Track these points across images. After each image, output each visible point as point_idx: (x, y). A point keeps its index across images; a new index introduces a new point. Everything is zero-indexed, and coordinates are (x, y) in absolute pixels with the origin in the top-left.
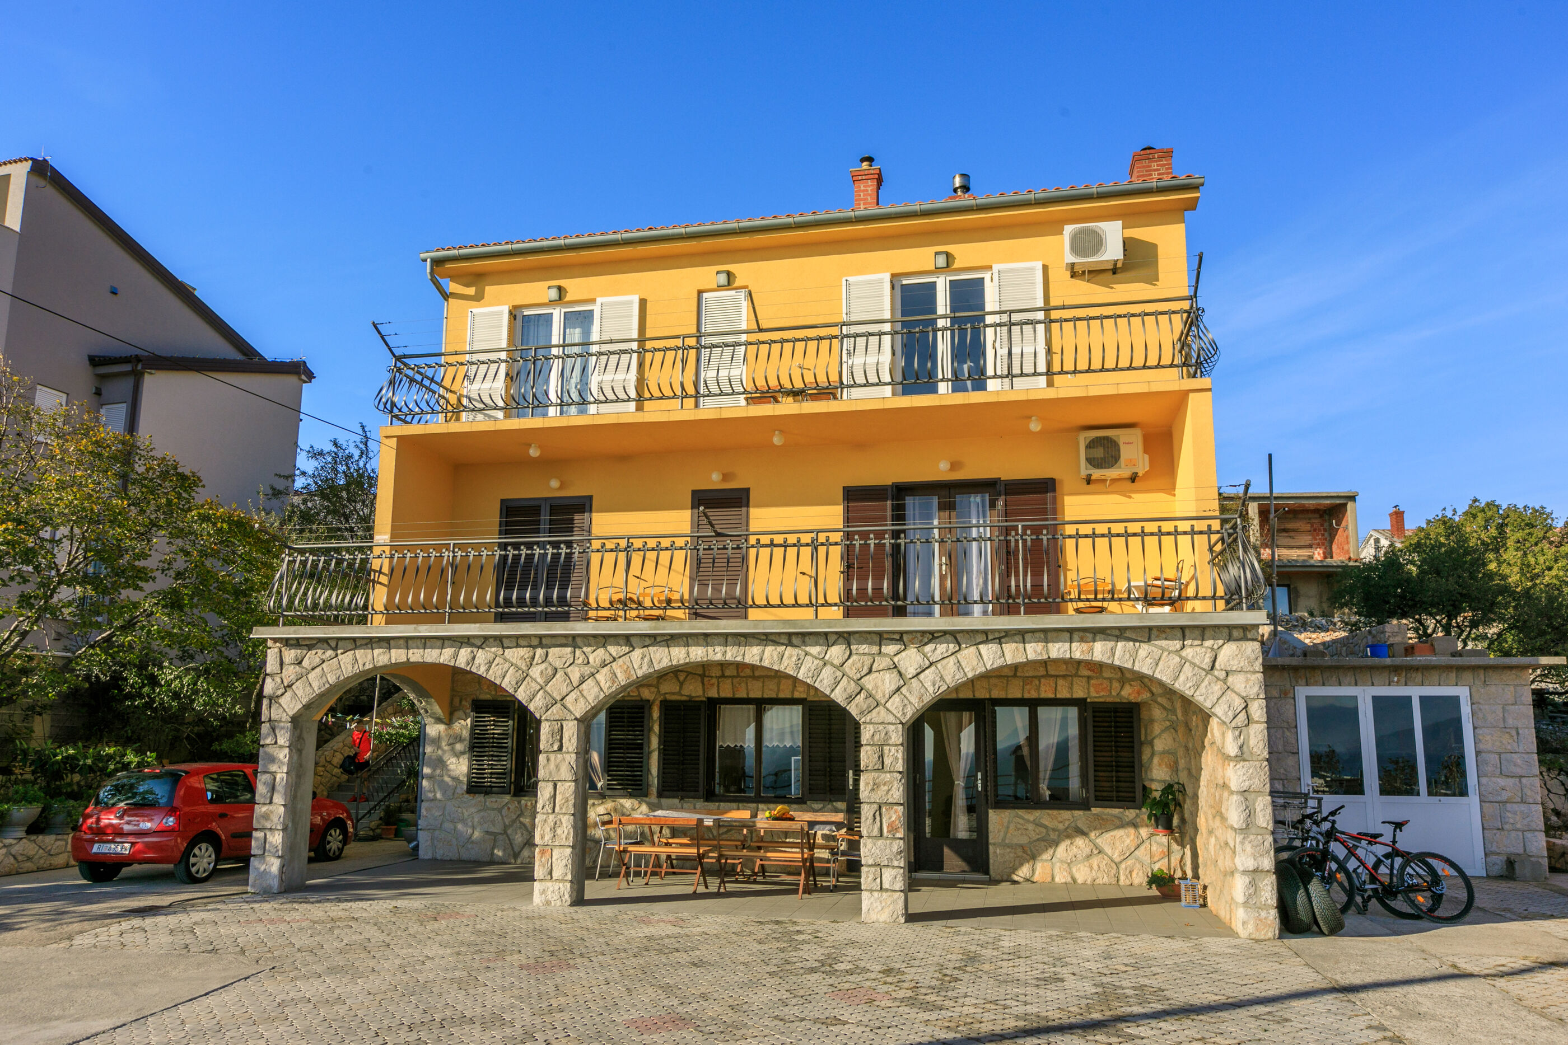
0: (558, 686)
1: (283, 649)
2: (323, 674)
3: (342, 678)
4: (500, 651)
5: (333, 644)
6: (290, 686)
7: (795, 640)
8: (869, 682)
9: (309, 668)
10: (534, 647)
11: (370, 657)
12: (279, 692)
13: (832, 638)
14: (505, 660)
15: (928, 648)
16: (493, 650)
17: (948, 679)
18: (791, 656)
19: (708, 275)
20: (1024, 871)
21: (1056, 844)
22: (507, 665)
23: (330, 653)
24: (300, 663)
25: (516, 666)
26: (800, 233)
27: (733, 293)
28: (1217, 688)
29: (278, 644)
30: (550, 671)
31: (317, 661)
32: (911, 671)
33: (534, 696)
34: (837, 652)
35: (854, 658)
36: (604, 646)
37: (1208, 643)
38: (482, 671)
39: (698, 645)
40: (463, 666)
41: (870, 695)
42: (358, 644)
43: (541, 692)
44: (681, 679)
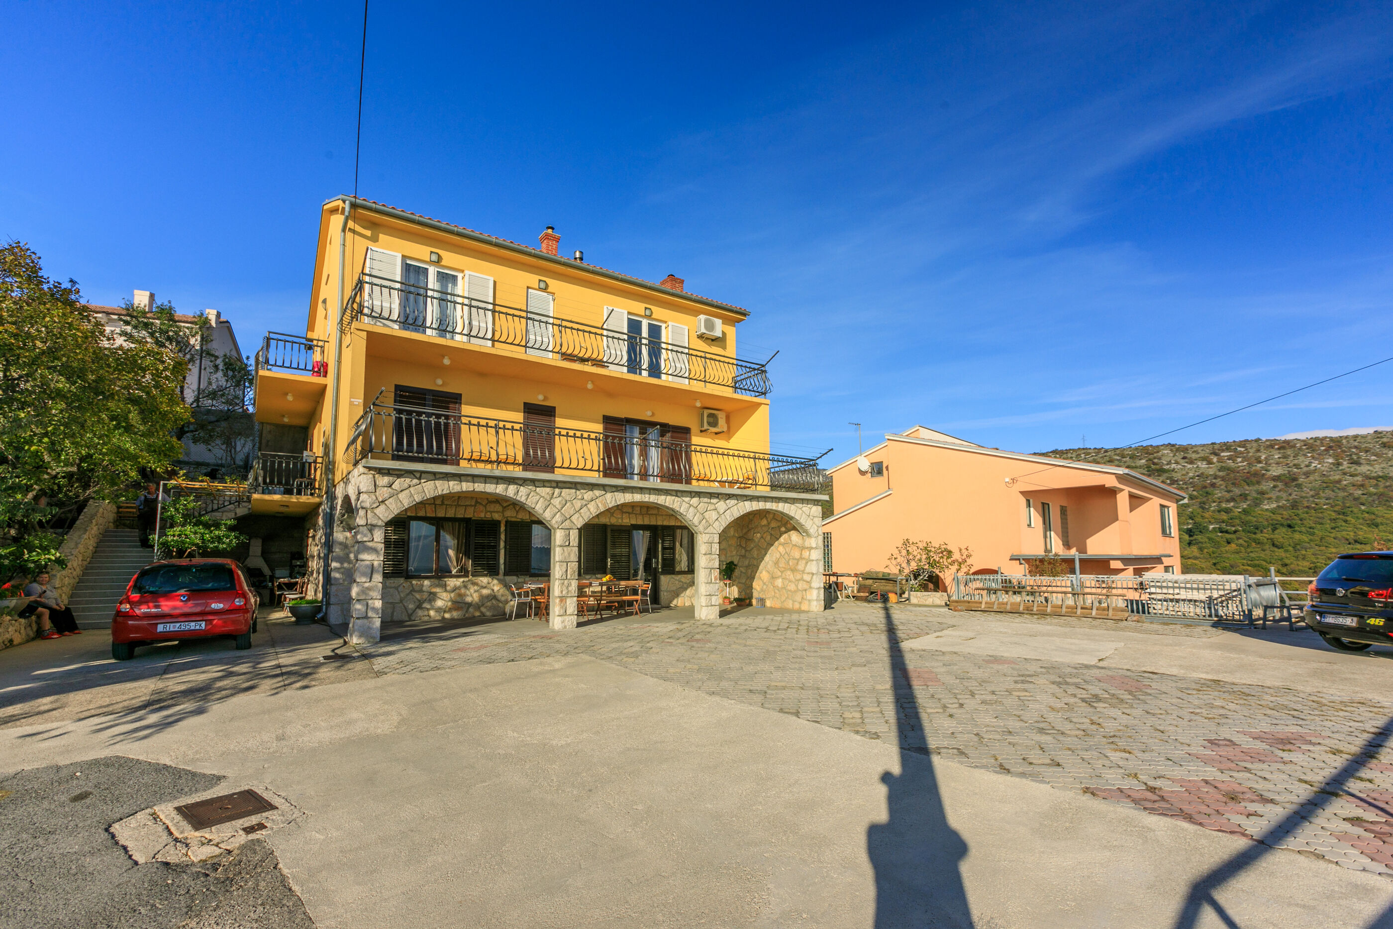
0: (568, 510)
1: (377, 476)
2: (411, 495)
3: (425, 498)
4: (534, 488)
5: (418, 475)
6: (383, 502)
7: (679, 494)
8: (707, 515)
9: (399, 490)
10: (554, 488)
11: (446, 486)
12: (375, 506)
13: (693, 494)
14: (537, 493)
15: (728, 501)
16: (530, 487)
17: (735, 515)
18: (678, 501)
19: (533, 279)
20: (675, 602)
21: (686, 589)
22: (538, 497)
23: (415, 481)
24: (390, 486)
25: (543, 497)
26: (563, 268)
27: (545, 294)
28: (811, 522)
29: (371, 472)
30: (564, 502)
31: (406, 485)
32: (722, 511)
33: (555, 515)
34: (695, 501)
35: (701, 504)
36: (592, 490)
37: (809, 506)
38: (523, 499)
39: (637, 493)
40: (511, 495)
41: (707, 521)
42: (437, 477)
43: (559, 513)
44: (517, 509)
